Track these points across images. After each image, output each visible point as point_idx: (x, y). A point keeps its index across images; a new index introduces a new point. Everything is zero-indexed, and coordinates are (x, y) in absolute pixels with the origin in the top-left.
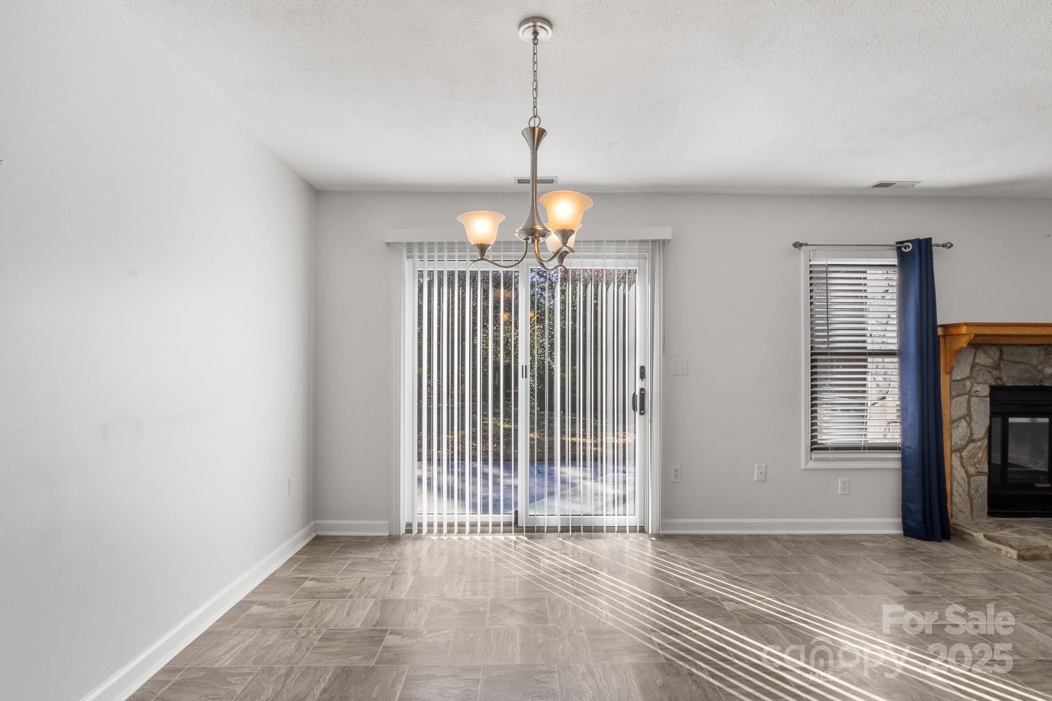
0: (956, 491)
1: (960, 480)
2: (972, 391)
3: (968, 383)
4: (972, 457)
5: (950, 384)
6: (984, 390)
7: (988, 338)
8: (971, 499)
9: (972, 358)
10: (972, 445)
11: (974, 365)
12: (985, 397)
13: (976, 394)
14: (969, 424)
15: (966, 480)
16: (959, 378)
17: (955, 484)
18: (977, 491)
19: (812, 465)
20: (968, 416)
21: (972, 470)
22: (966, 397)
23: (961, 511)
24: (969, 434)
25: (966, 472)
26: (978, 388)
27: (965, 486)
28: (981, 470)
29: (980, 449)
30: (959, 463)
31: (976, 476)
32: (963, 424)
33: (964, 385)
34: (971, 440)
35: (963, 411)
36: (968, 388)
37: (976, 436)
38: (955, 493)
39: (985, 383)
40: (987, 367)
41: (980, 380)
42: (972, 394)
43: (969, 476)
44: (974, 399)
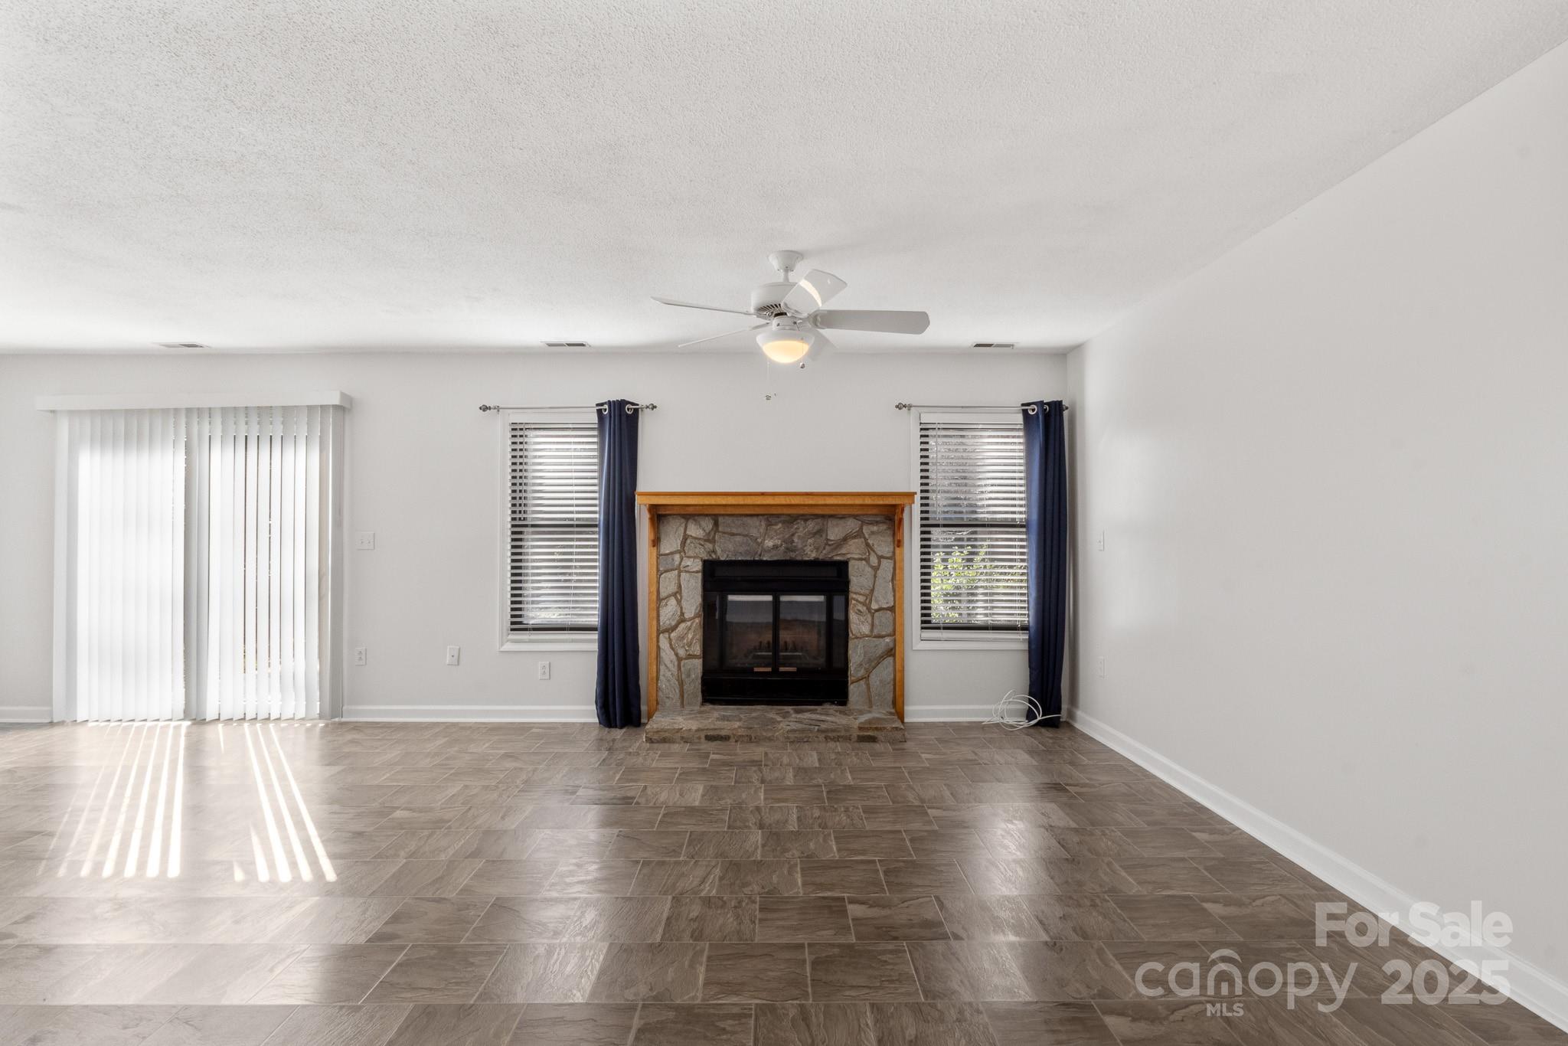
0: (664, 675)
1: (670, 665)
2: (681, 567)
3: (677, 557)
4: (681, 638)
5: (658, 558)
6: (698, 566)
7: (701, 507)
8: (681, 684)
9: (682, 529)
10: (683, 625)
11: (686, 538)
12: (697, 572)
13: (686, 569)
14: (679, 602)
15: (676, 663)
16: (667, 552)
17: (662, 668)
18: (689, 676)
19: (508, 647)
20: (677, 594)
21: (682, 652)
22: (676, 571)
23: (668, 698)
24: (679, 613)
25: (677, 655)
26: (688, 562)
27: (675, 670)
28: (691, 653)
29: (690, 629)
30: (668, 645)
31: (686, 659)
32: (673, 601)
33: (673, 560)
34: (682, 620)
35: (673, 588)
36: (677, 563)
37: (687, 616)
38: (661, 677)
39: (695, 558)
40: (699, 539)
41: (691, 553)
42: (682, 569)
43: (679, 659)
44: (683, 575)
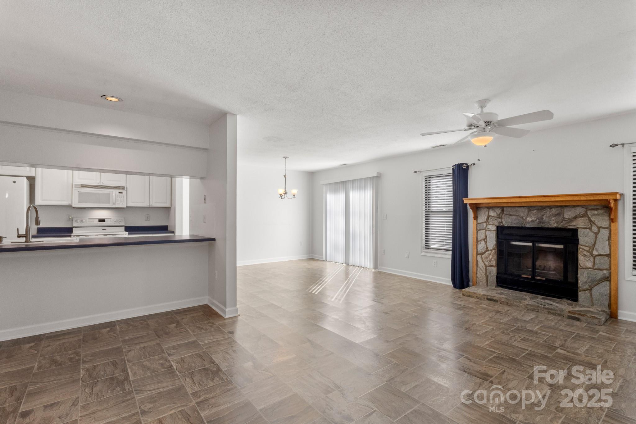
0: (479, 272)
1: (482, 268)
2: (487, 228)
3: (485, 224)
4: (487, 258)
5: (477, 225)
6: (494, 228)
7: (495, 204)
8: (487, 276)
9: (487, 213)
10: (487, 253)
11: (489, 216)
12: (494, 231)
13: (489, 229)
14: (486, 243)
15: (485, 268)
16: (481, 222)
17: (478, 269)
18: (490, 274)
19: (423, 254)
20: (485, 239)
21: (487, 264)
22: (485, 230)
23: (481, 281)
24: (486, 247)
25: (485, 264)
26: (489, 226)
27: (484, 270)
28: (491, 264)
29: (490, 254)
30: (481, 260)
31: (488, 266)
32: (483, 242)
33: (483, 225)
34: (487, 250)
35: (483, 237)
36: (485, 227)
37: (489, 249)
38: (478, 272)
39: (493, 225)
40: (495, 217)
41: (491, 223)
42: (487, 229)
43: (486, 266)
44: (487, 232)
